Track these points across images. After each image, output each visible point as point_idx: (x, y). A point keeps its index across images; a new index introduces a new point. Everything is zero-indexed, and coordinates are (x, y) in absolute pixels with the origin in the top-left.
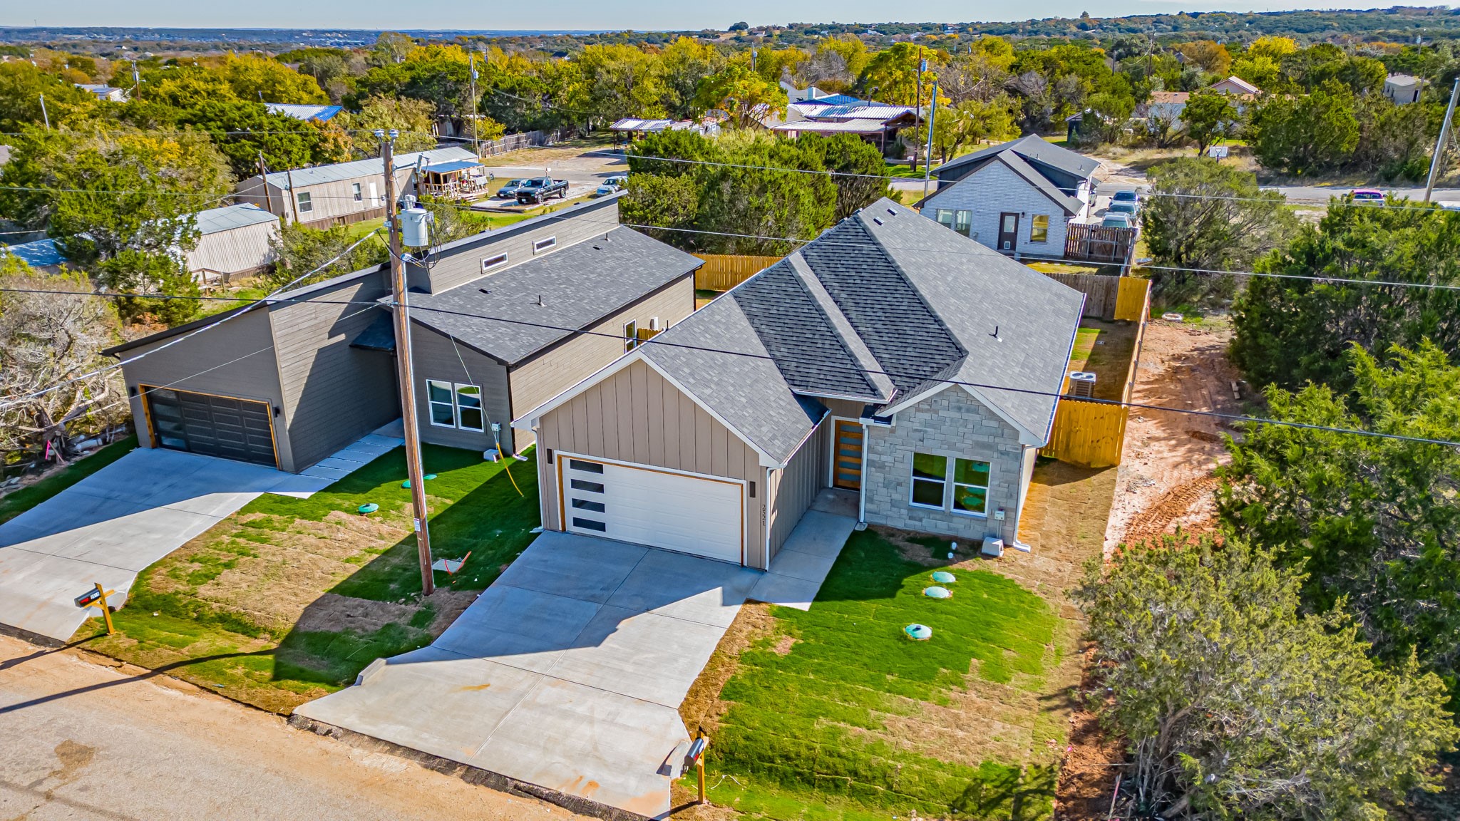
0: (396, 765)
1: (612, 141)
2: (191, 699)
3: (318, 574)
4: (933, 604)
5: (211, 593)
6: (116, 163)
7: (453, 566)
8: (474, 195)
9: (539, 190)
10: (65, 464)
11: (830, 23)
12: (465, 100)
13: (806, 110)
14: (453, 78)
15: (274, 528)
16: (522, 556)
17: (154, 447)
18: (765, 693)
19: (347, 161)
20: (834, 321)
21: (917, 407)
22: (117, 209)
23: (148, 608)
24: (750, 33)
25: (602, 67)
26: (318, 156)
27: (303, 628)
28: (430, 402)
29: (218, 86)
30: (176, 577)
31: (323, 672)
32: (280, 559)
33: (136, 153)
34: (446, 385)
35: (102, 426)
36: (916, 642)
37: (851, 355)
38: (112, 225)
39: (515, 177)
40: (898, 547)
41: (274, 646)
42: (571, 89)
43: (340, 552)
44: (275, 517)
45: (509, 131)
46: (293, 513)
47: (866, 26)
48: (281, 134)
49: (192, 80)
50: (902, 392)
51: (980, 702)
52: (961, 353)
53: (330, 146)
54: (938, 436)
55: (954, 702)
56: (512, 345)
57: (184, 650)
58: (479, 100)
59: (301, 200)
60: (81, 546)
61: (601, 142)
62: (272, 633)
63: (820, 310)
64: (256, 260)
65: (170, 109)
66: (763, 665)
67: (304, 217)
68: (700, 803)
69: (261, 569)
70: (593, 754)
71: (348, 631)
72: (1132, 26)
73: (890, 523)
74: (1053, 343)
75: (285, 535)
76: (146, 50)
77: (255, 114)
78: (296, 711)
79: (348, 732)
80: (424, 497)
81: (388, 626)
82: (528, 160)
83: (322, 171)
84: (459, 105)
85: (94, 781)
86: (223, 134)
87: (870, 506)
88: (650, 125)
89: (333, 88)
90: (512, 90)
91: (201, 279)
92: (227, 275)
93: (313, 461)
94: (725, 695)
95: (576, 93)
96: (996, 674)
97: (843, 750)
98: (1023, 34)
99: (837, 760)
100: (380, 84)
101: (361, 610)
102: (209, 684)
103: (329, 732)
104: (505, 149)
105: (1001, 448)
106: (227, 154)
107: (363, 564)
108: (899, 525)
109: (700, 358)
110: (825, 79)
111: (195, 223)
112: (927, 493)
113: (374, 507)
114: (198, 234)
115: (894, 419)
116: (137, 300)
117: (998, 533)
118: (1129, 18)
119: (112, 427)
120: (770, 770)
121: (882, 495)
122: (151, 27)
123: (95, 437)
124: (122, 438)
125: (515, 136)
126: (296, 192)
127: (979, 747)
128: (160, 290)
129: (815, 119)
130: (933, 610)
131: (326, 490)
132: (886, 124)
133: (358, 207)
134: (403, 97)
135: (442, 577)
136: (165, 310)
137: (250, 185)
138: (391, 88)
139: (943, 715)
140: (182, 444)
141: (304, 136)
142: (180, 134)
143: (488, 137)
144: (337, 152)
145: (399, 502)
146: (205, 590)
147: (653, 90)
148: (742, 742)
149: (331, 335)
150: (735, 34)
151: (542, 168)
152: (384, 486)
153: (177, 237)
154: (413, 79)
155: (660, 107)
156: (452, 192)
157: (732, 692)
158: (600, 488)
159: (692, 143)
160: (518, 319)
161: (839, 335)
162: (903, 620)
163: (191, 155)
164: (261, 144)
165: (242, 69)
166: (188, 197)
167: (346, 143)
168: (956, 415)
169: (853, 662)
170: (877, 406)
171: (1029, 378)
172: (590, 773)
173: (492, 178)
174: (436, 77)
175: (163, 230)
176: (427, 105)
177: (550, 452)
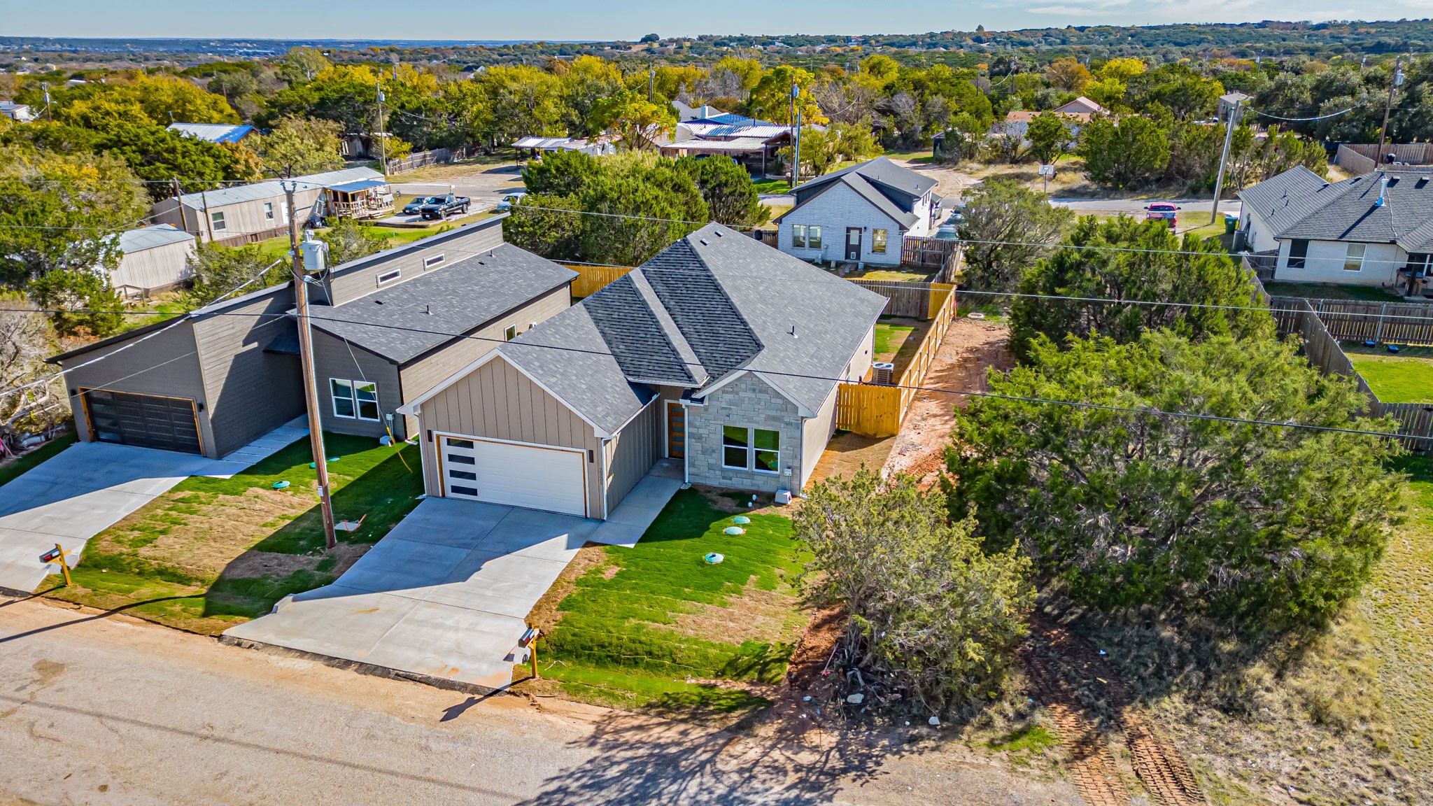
0: (305, 665)
1: (516, 158)
2: (139, 628)
3: (240, 536)
4: (729, 539)
5: (150, 554)
6: (38, 188)
7: (351, 527)
8: (381, 211)
9: (443, 207)
10: (14, 457)
11: (738, 35)
12: (373, 119)
13: (697, 129)
14: (361, 99)
15: (201, 503)
16: (408, 517)
17: (92, 441)
18: (592, 605)
19: (259, 181)
20: (663, 323)
21: (723, 390)
22: (46, 233)
23: (98, 566)
24: (661, 45)
25: (505, 87)
26: (231, 176)
27: (228, 576)
28: (333, 398)
29: (129, 107)
30: (120, 542)
31: (246, 607)
32: (207, 526)
33: (56, 179)
34: (346, 382)
35: (43, 426)
36: (711, 565)
37: (674, 350)
38: (42, 248)
39: (419, 193)
40: (711, 500)
41: (204, 591)
42: (475, 109)
43: (257, 519)
44: (201, 494)
45: (416, 149)
46: (217, 491)
47: (773, 38)
48: (195, 157)
49: (103, 102)
50: (713, 378)
51: (752, 604)
52: (759, 347)
53: (241, 167)
54: (740, 413)
55: (731, 604)
56: (401, 347)
57: (131, 595)
58: (387, 119)
59: (215, 219)
60: (36, 522)
61: (505, 158)
62: (202, 581)
63: (651, 315)
64: (174, 277)
65: (83, 131)
66: (592, 586)
67: (218, 235)
68: (534, 677)
69: (191, 535)
70: (458, 651)
71: (265, 577)
72: (1024, 39)
73: (709, 483)
74: (845, 339)
75: (211, 508)
76: (47, 61)
77: (168, 138)
78: (224, 633)
79: (267, 645)
80: (327, 475)
81: (299, 571)
82: (435, 177)
83: (234, 192)
84: (368, 124)
85: (67, 685)
86: (138, 158)
87: (693, 470)
88: (550, 143)
89: (243, 107)
90: (418, 110)
91: (123, 294)
92: (147, 291)
93: (233, 448)
94: (562, 608)
95: (480, 112)
96: (767, 585)
97: (643, 638)
98: (922, 46)
99: (638, 645)
100: (289, 105)
101: (276, 561)
102: (153, 617)
103: (251, 646)
104: (412, 166)
105: (786, 420)
106: (143, 177)
107: (279, 528)
108: (715, 483)
109: (549, 355)
110: (721, 97)
111: (118, 244)
112: (735, 458)
113: (286, 484)
114: (120, 254)
115: (706, 400)
116: (66, 315)
117: (788, 486)
118: (1021, 32)
119: (52, 425)
120: (589, 655)
121: (702, 460)
122: (52, 36)
123: (38, 435)
124: (61, 435)
125: (421, 154)
126: (210, 212)
127: (743, 633)
128: (86, 306)
129: (705, 138)
130: (729, 543)
131: (245, 472)
132: (766, 143)
133: (270, 224)
134: (312, 118)
135: (343, 535)
136: (93, 322)
137: (166, 207)
138: (300, 108)
139: (721, 613)
140: (117, 437)
141: (216, 157)
142: (98, 159)
143: (396, 155)
144: (249, 172)
145: (307, 480)
146: (145, 551)
147: (553, 109)
148: (570, 638)
149: (246, 343)
150: (646, 46)
151: (446, 185)
152: (295, 468)
153: (101, 257)
154: (322, 100)
155: (560, 125)
156: (359, 209)
157: (567, 605)
158: (471, 461)
159: (582, 164)
160: (408, 326)
161: (666, 335)
162: (704, 552)
163: (110, 179)
164: (175, 167)
165: (152, 89)
166: (108, 219)
167: (257, 164)
168: (752, 395)
169: (662, 581)
170: (694, 390)
171: (815, 366)
172: (453, 662)
173: (398, 195)
174: (344, 98)
175: (88, 251)
176: (335, 125)
177: (430, 433)
